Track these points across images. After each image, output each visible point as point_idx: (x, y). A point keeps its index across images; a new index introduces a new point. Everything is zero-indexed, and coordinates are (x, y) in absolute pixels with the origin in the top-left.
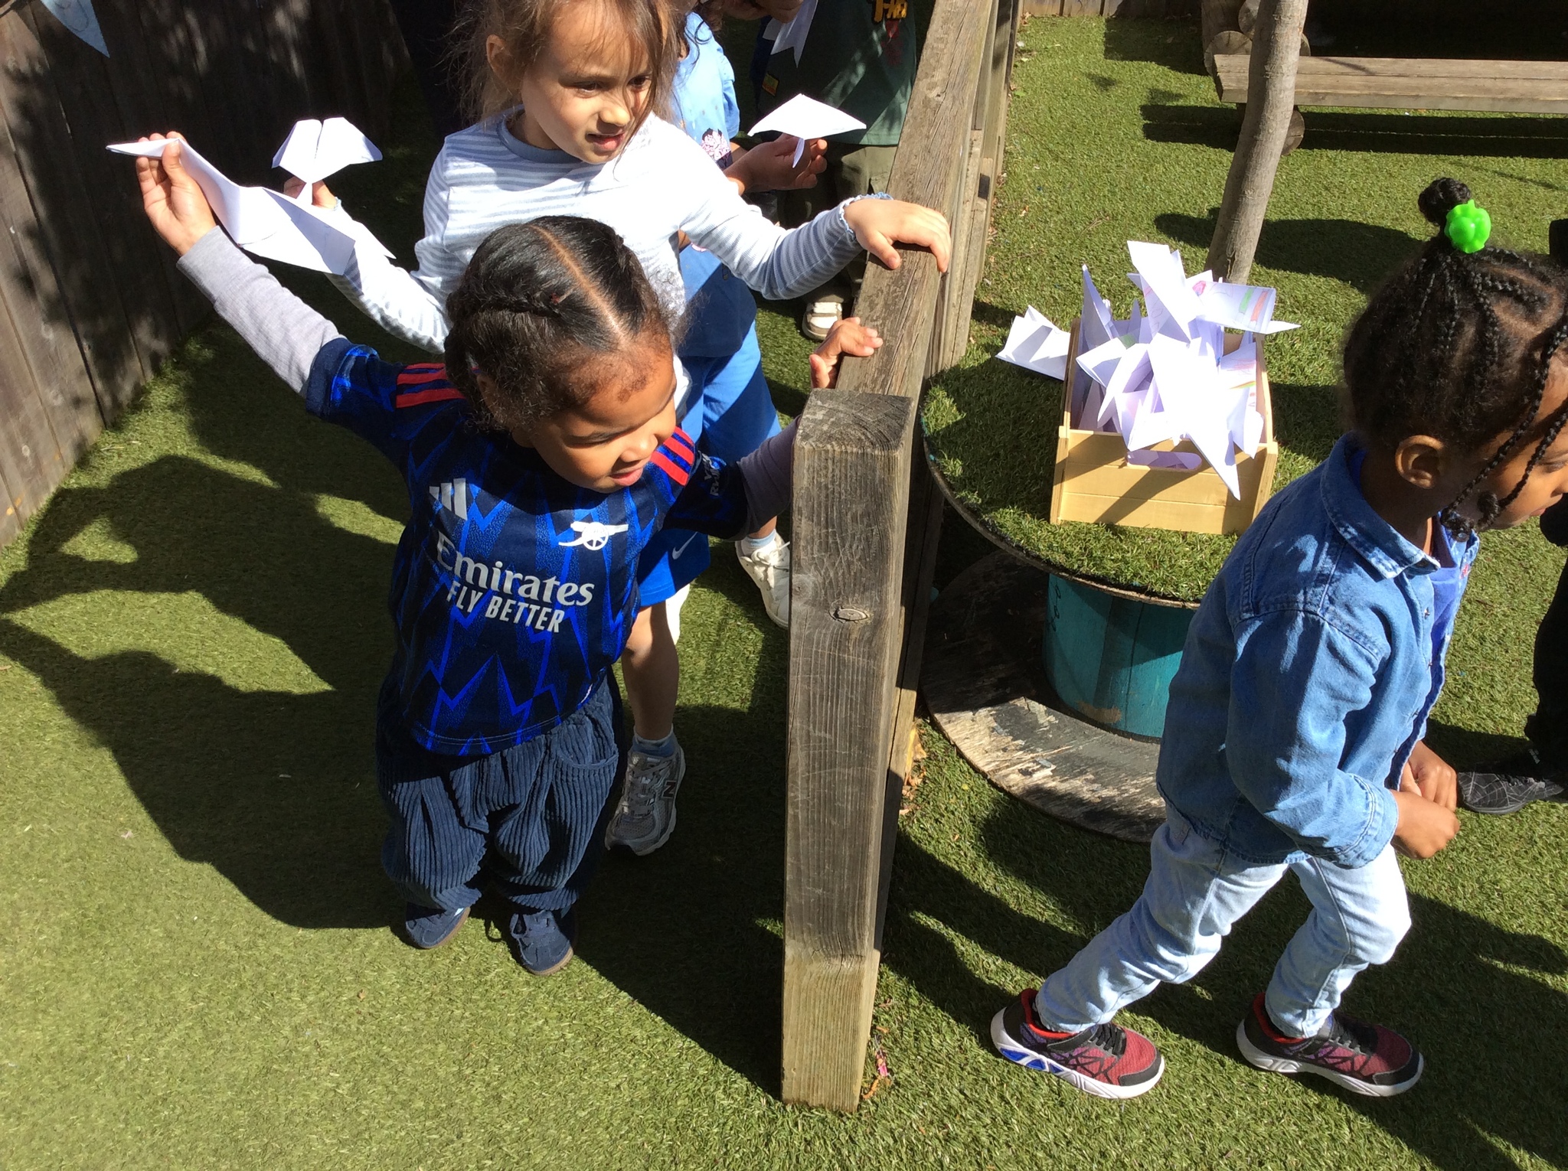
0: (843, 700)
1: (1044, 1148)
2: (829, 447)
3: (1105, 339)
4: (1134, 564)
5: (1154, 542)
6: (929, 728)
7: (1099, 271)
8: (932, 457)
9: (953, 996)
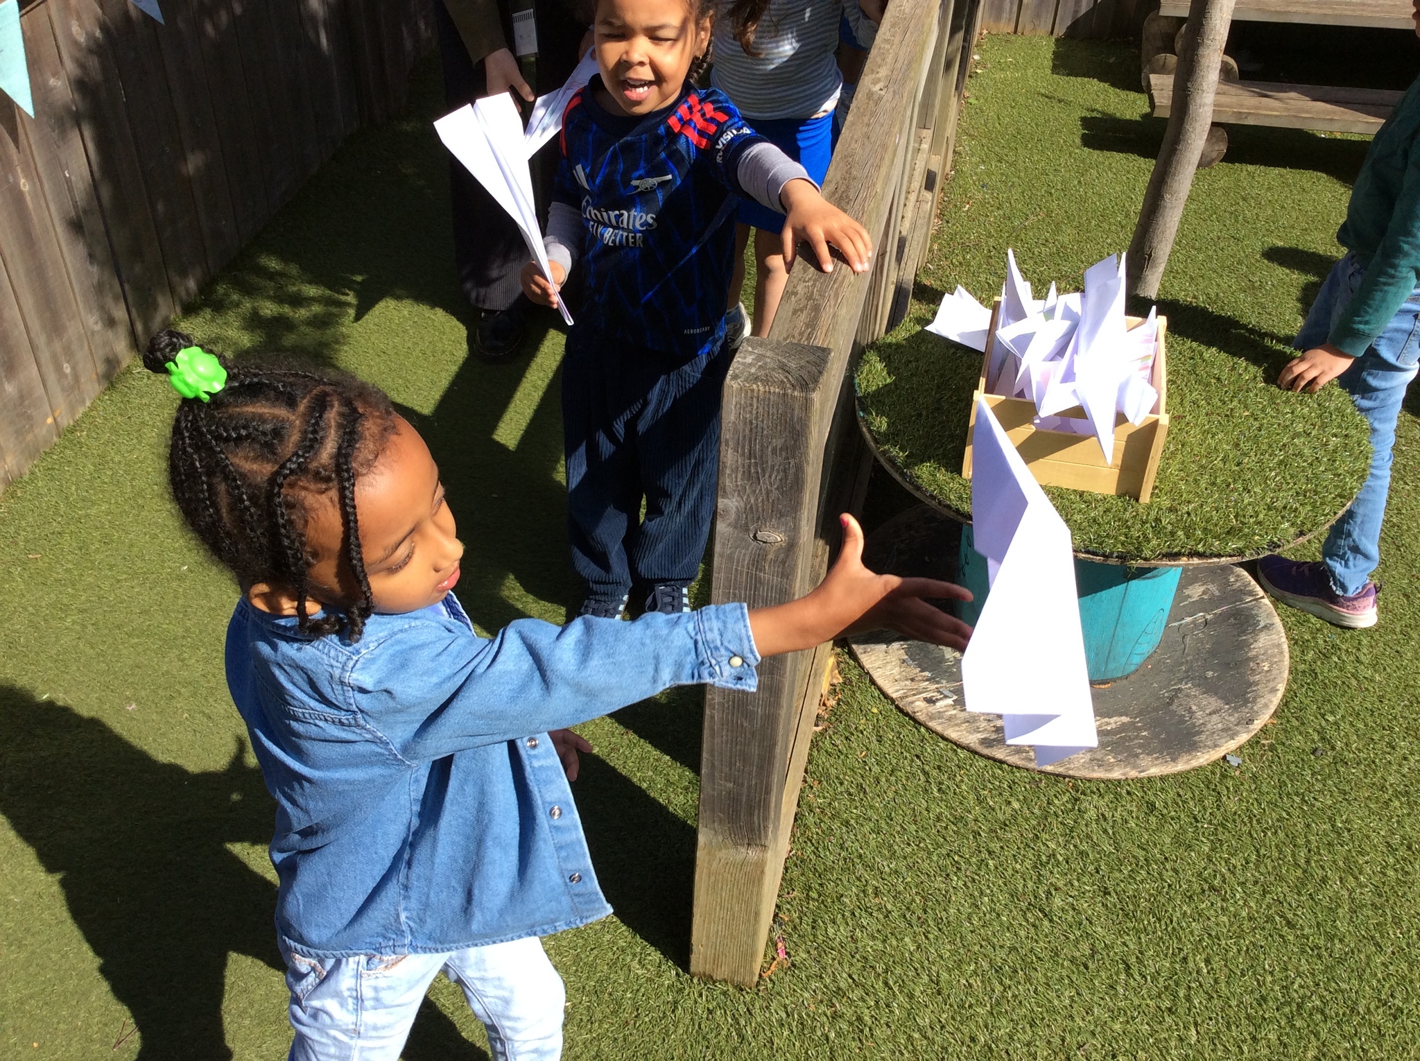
1: (920, 1030)
2: (755, 386)
5: (1054, 499)
6: (846, 656)
7: (1031, 262)
8: (862, 414)
9: (850, 893)
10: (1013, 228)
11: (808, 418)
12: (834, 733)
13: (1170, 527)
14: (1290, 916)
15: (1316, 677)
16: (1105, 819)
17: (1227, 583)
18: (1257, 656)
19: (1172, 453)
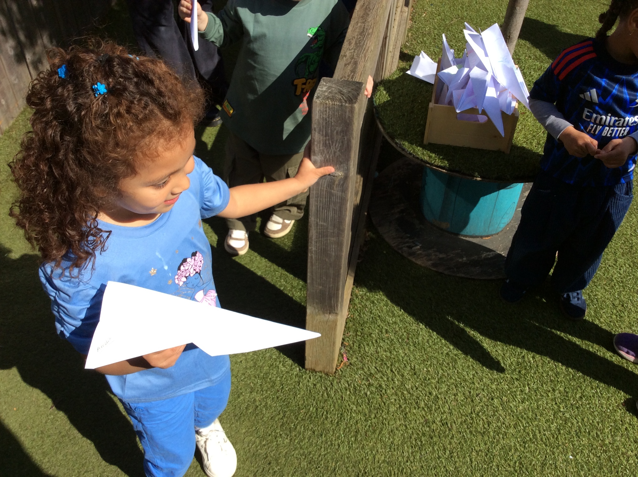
0: (331, 209)
1: (407, 390)
3: (450, 66)
4: (458, 161)
7: (454, 41)
8: (377, 115)
9: (375, 332)
10: (446, 24)
11: (353, 116)
12: (367, 263)
19: (520, 130)
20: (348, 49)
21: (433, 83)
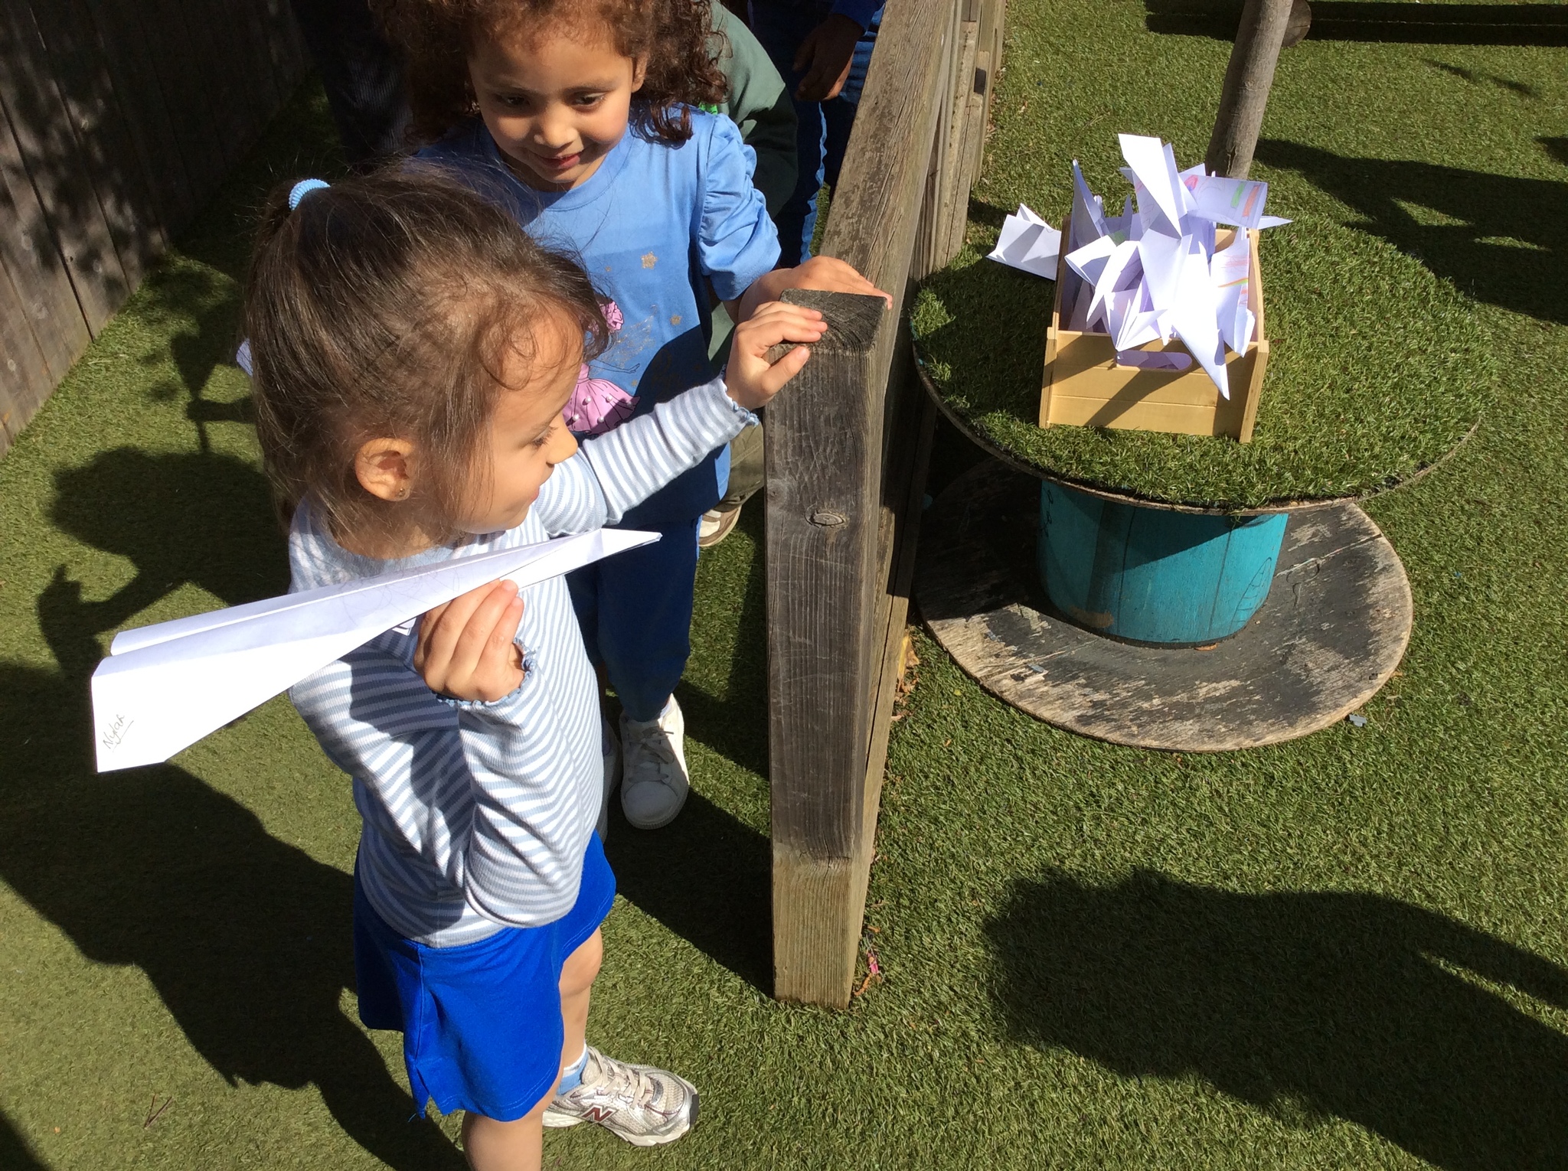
0: (821, 606)
3: (1096, 237)
4: (1124, 466)
5: (1144, 444)
6: (922, 635)
7: (1099, 169)
8: (921, 362)
9: (944, 896)
10: (1077, 129)
11: (865, 380)
12: (915, 722)
13: (1275, 469)
14: (1429, 888)
15: (1444, 621)
16: (1220, 796)
17: (1339, 523)
18: (1376, 603)
19: (1273, 382)
20: (843, 216)
21: (1054, 278)
